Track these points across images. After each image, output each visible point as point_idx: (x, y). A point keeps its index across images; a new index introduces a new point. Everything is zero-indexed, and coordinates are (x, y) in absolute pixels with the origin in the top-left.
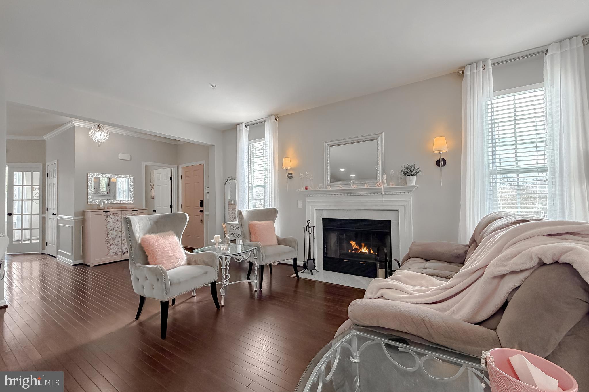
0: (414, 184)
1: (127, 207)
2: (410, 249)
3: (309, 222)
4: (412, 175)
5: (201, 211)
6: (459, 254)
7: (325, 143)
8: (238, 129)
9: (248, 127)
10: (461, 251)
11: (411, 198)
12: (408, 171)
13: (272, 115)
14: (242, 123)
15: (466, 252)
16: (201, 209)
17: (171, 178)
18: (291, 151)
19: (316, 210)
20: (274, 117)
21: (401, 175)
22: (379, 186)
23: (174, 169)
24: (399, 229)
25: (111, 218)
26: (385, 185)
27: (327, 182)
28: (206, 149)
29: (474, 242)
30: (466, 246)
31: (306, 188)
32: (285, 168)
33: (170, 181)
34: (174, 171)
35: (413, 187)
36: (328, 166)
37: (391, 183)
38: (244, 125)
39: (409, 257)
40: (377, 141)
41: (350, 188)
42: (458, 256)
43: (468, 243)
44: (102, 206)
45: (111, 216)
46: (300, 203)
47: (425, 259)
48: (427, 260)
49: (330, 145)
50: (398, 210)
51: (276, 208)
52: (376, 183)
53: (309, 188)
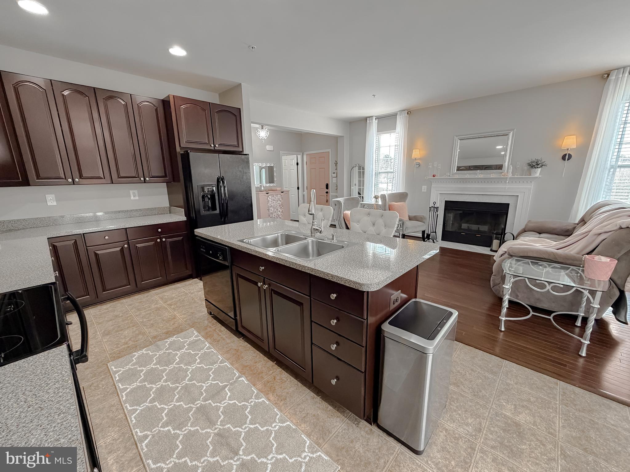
0: (538, 175)
1: (278, 190)
2: (526, 225)
3: (435, 203)
4: (537, 168)
5: (327, 192)
6: (569, 230)
7: (455, 137)
8: (368, 122)
9: (377, 120)
10: (570, 228)
11: (532, 186)
12: (534, 164)
13: (403, 110)
14: (372, 116)
15: (574, 228)
16: (327, 190)
17: (297, 164)
18: (420, 143)
19: (440, 194)
20: (406, 112)
21: (526, 168)
22: (504, 176)
23: (300, 156)
24: (516, 210)
25: (270, 198)
26: (510, 175)
27: (454, 171)
28: (336, 139)
29: (583, 221)
30: (575, 224)
31: (434, 176)
32: (414, 158)
33: (296, 166)
34: (300, 157)
36: (456, 157)
37: (516, 174)
38: (374, 118)
39: (524, 231)
41: (476, 177)
42: (567, 231)
43: (577, 222)
44: (263, 188)
45: (270, 197)
46: (424, 188)
47: (539, 232)
48: (540, 234)
49: (460, 139)
50: (518, 196)
51: (407, 192)
52: (502, 173)
53: (436, 176)
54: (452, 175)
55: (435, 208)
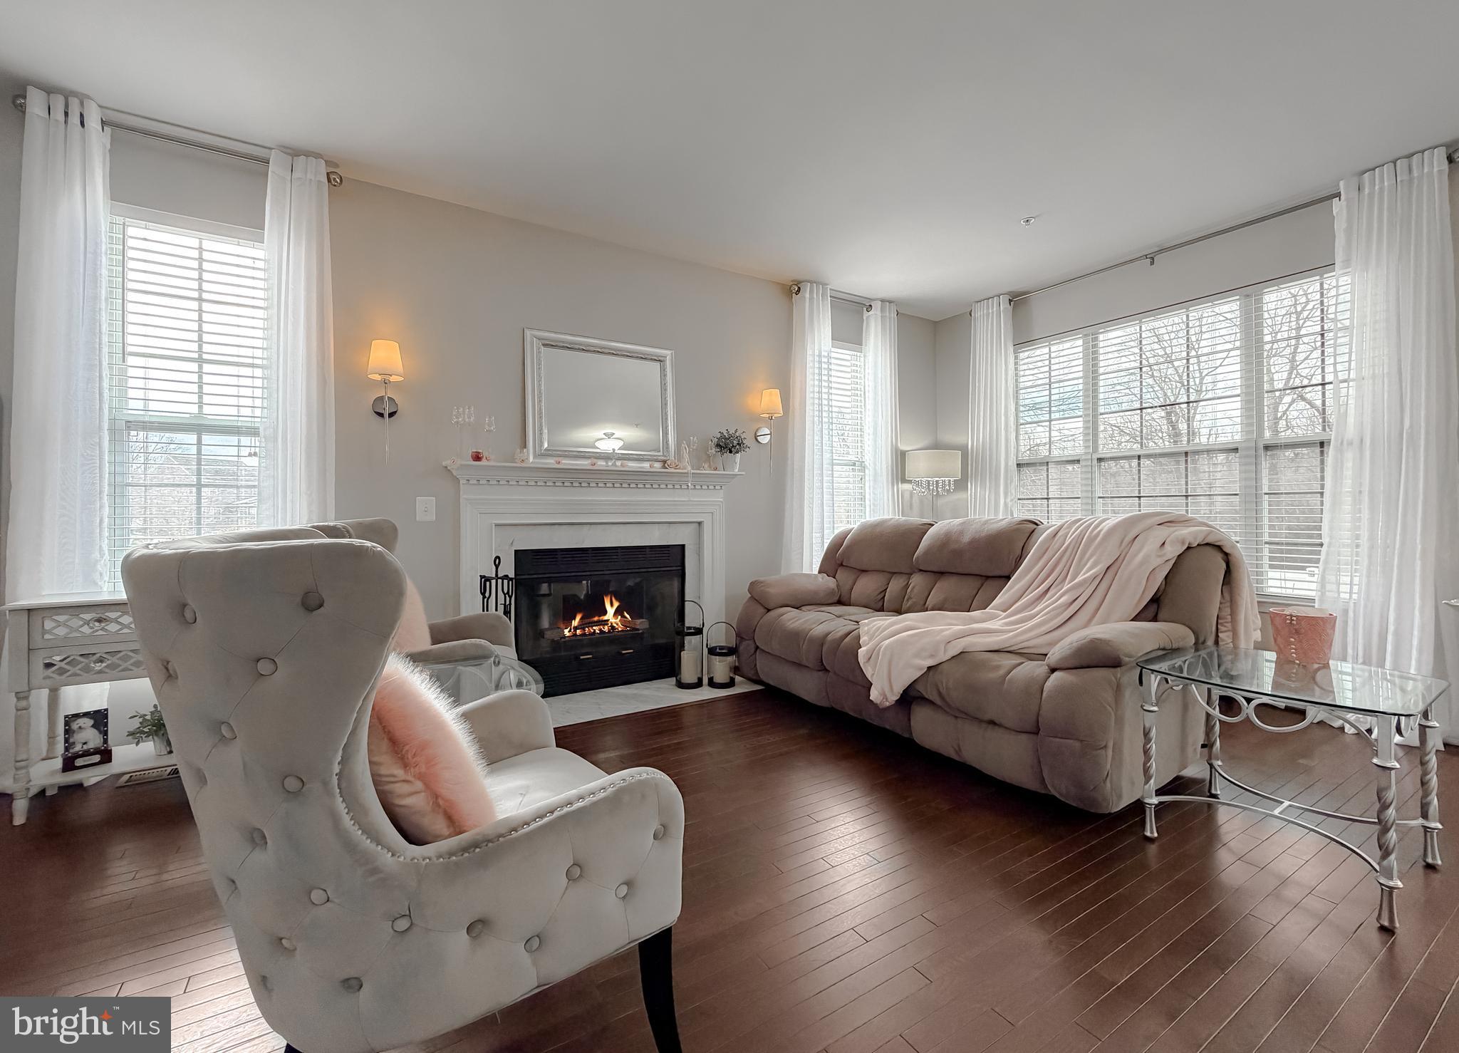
0: (737, 469)
3: (497, 561)
11: (723, 498)
20: (323, 167)
22: (678, 469)
24: (702, 561)
26: (687, 467)
27: (541, 445)
31: (477, 457)
35: (735, 475)
40: (663, 365)
41: (611, 468)
49: (545, 343)
50: (700, 523)
52: (665, 462)
53: (484, 458)
54: (536, 459)
55: (500, 581)
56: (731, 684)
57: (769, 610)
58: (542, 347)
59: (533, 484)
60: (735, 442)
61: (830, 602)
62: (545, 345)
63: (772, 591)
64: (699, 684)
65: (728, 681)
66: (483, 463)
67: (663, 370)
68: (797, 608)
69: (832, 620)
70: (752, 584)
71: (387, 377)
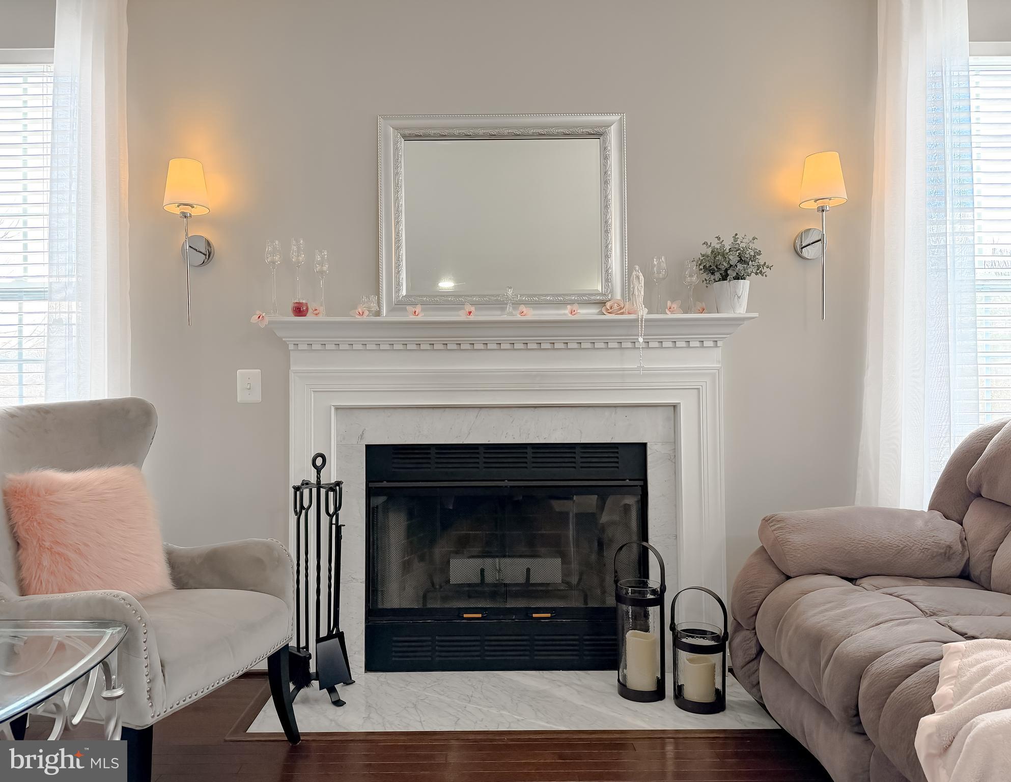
0: (744, 309)
3: (319, 461)
4: (737, 278)
7: (381, 121)
19: (337, 409)
21: (694, 277)
22: (622, 314)
24: (678, 472)
26: (642, 310)
27: (398, 290)
31: (299, 310)
32: (177, 211)
35: (740, 320)
36: (398, 223)
40: (604, 142)
41: (505, 318)
46: (249, 384)
49: (407, 132)
50: (675, 407)
51: (149, 400)
52: (603, 303)
53: (310, 310)
54: (391, 310)
55: (323, 491)
56: (717, 704)
57: (788, 578)
58: (402, 143)
59: (401, 347)
60: (734, 259)
61: (939, 572)
62: (407, 138)
63: (796, 539)
64: (658, 694)
65: (709, 698)
66: (309, 318)
67: (604, 149)
68: (851, 580)
69: (905, 620)
70: (767, 521)
71: (188, 210)
